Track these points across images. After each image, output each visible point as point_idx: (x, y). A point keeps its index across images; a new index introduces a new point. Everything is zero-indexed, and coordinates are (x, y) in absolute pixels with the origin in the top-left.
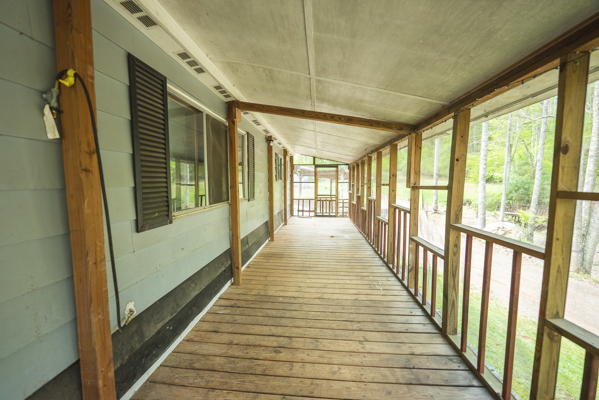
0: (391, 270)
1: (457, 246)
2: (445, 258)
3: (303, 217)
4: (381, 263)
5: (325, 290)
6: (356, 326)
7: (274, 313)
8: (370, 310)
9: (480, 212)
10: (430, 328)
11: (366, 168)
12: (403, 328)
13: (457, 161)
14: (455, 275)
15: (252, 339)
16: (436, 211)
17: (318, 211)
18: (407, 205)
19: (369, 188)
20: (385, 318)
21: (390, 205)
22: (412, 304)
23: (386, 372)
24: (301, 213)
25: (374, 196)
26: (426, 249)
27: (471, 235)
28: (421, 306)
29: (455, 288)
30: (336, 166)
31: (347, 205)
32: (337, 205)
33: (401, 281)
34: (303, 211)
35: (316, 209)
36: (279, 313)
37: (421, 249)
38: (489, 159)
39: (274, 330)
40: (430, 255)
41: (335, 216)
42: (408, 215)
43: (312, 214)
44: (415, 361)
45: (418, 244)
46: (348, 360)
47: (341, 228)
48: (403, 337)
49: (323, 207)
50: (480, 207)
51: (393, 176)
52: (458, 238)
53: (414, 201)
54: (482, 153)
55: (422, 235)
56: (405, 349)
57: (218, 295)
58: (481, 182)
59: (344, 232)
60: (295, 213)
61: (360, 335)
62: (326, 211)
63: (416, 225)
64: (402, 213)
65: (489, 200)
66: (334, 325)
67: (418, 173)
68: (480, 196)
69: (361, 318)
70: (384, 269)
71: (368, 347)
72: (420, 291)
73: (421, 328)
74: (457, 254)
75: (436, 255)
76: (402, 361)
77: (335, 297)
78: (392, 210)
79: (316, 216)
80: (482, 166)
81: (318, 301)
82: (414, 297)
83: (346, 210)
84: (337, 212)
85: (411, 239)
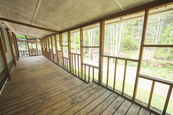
0: (58, 65)
1: (70, 56)
2: (69, 59)
3: (24, 57)
4: (55, 64)
5: (43, 73)
6: (53, 77)
7: (30, 81)
8: (56, 73)
9: (75, 51)
10: (68, 73)
11: (47, 40)
12: (63, 74)
13: (69, 41)
14: (71, 62)
15: (26, 88)
16: (66, 51)
17: (31, 54)
18: (60, 50)
19: (49, 46)
20: (59, 74)
21: (56, 50)
22: (64, 70)
23: (62, 81)
24: (23, 56)
25: (51, 48)
26: (65, 58)
27: (72, 54)
28: (66, 70)
29: (71, 64)
30: (35, 39)
31: (41, 51)
32: (37, 51)
33: (61, 67)
34: (24, 55)
35: (29, 54)
36: (32, 81)
37: (64, 59)
38: (76, 38)
39: (33, 84)
40: (66, 59)
41: (37, 55)
42: (61, 52)
43: (28, 56)
44: (66, 78)
45: (64, 58)
46: (54, 82)
47: (41, 58)
48: (63, 75)
49: (32, 53)
50: (75, 49)
51: (56, 43)
52: (71, 55)
53: (62, 49)
54: (75, 37)
55: (64, 56)
56: (64, 77)
57: (5, 84)
58: (75, 44)
59: (42, 59)
60: (21, 56)
61: (55, 78)
62: (34, 54)
63: (63, 54)
64: (59, 52)
65: (77, 48)
66: (48, 78)
67: (62, 43)
68: (75, 47)
69: (54, 75)
70: (57, 66)
71: (57, 79)
72: (65, 67)
73: (66, 73)
74: (71, 58)
75: (67, 59)
76: (64, 78)
77: (46, 74)
78: (57, 51)
79: (30, 56)
80: (75, 40)
81: (42, 76)
82: (64, 69)
83: (41, 53)
84: (38, 54)
85: (62, 57)
